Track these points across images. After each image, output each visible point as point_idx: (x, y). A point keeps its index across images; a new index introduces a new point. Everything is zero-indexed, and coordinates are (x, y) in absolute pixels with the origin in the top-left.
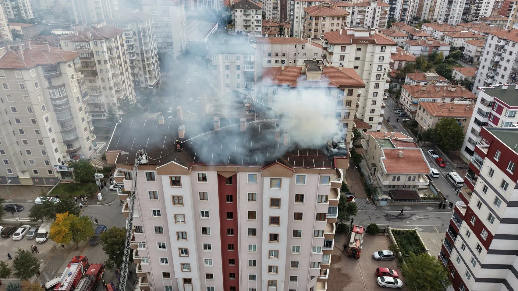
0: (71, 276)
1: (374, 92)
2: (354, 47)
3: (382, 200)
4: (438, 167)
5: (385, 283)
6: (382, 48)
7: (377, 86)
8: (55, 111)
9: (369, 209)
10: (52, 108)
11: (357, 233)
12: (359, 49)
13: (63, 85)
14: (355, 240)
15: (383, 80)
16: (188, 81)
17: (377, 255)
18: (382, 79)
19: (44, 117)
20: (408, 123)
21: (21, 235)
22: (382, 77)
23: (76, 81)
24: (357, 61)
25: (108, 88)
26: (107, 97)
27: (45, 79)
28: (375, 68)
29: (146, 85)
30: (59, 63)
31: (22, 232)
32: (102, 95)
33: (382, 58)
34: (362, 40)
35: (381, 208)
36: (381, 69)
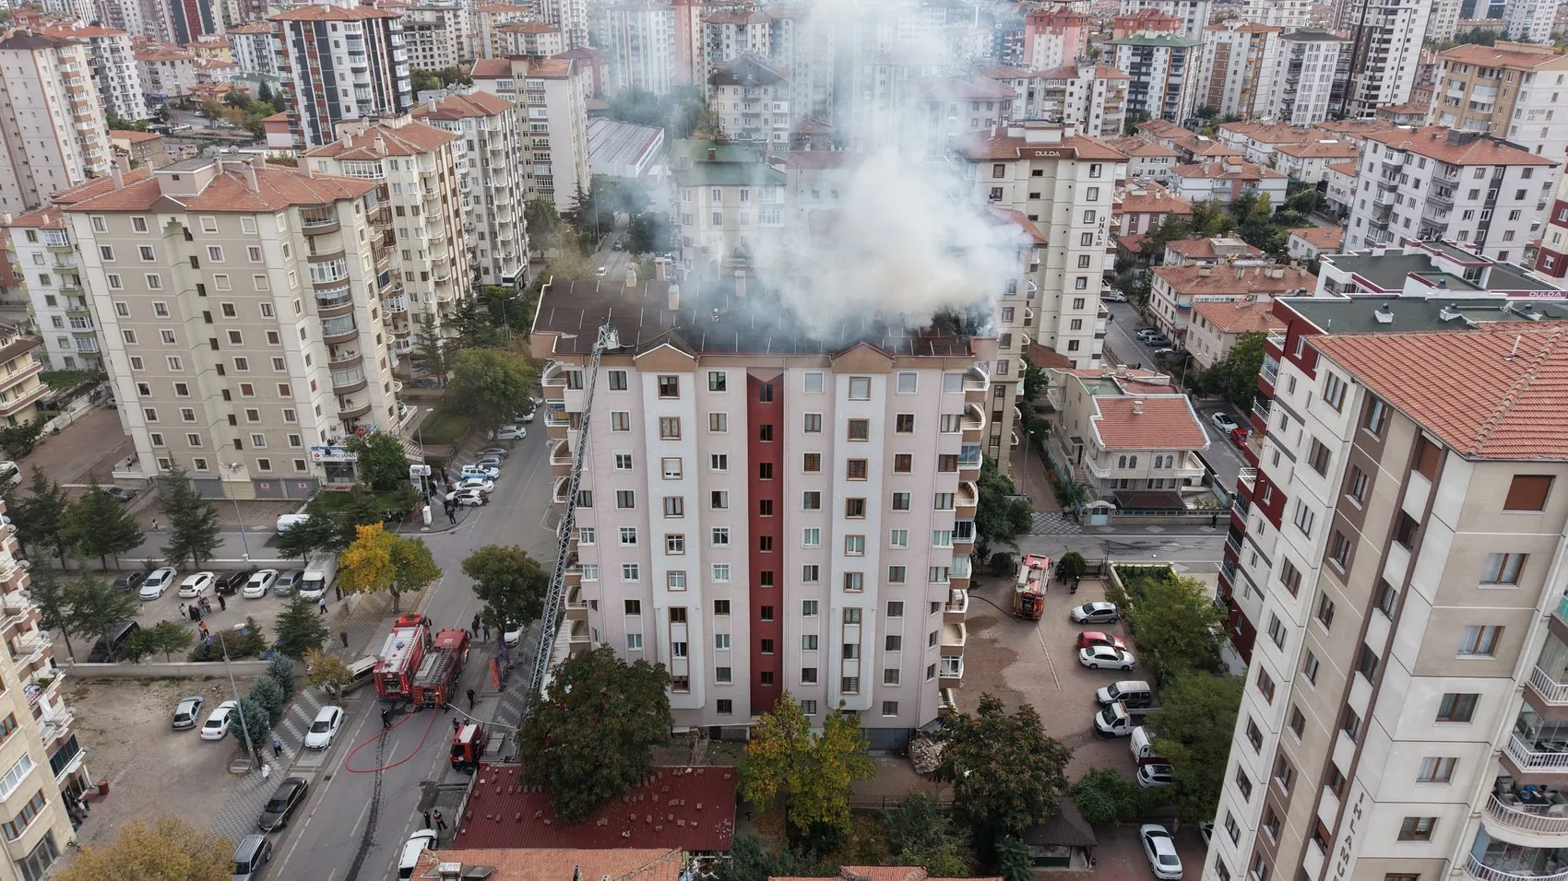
0: (403, 651)
1: (1078, 278)
2: (1025, 168)
3: (1095, 511)
4: (1235, 449)
5: (1097, 657)
6: (1093, 168)
7: (1085, 261)
8: (321, 314)
9: (1065, 533)
10: (314, 307)
11: (1035, 567)
12: (1038, 173)
13: (343, 254)
14: (1030, 580)
15: (1099, 248)
16: (602, 272)
17: (1080, 613)
18: (1097, 244)
19: (299, 326)
20: (1170, 357)
21: (263, 586)
22: (1095, 240)
23: (369, 247)
24: (1035, 202)
25: (418, 277)
26: (414, 297)
27: (303, 239)
28: (1077, 217)
29: (497, 277)
30: (337, 201)
31: (265, 580)
32: (402, 292)
33: (1094, 193)
34: (1043, 150)
35: (1094, 530)
36: (1093, 219)
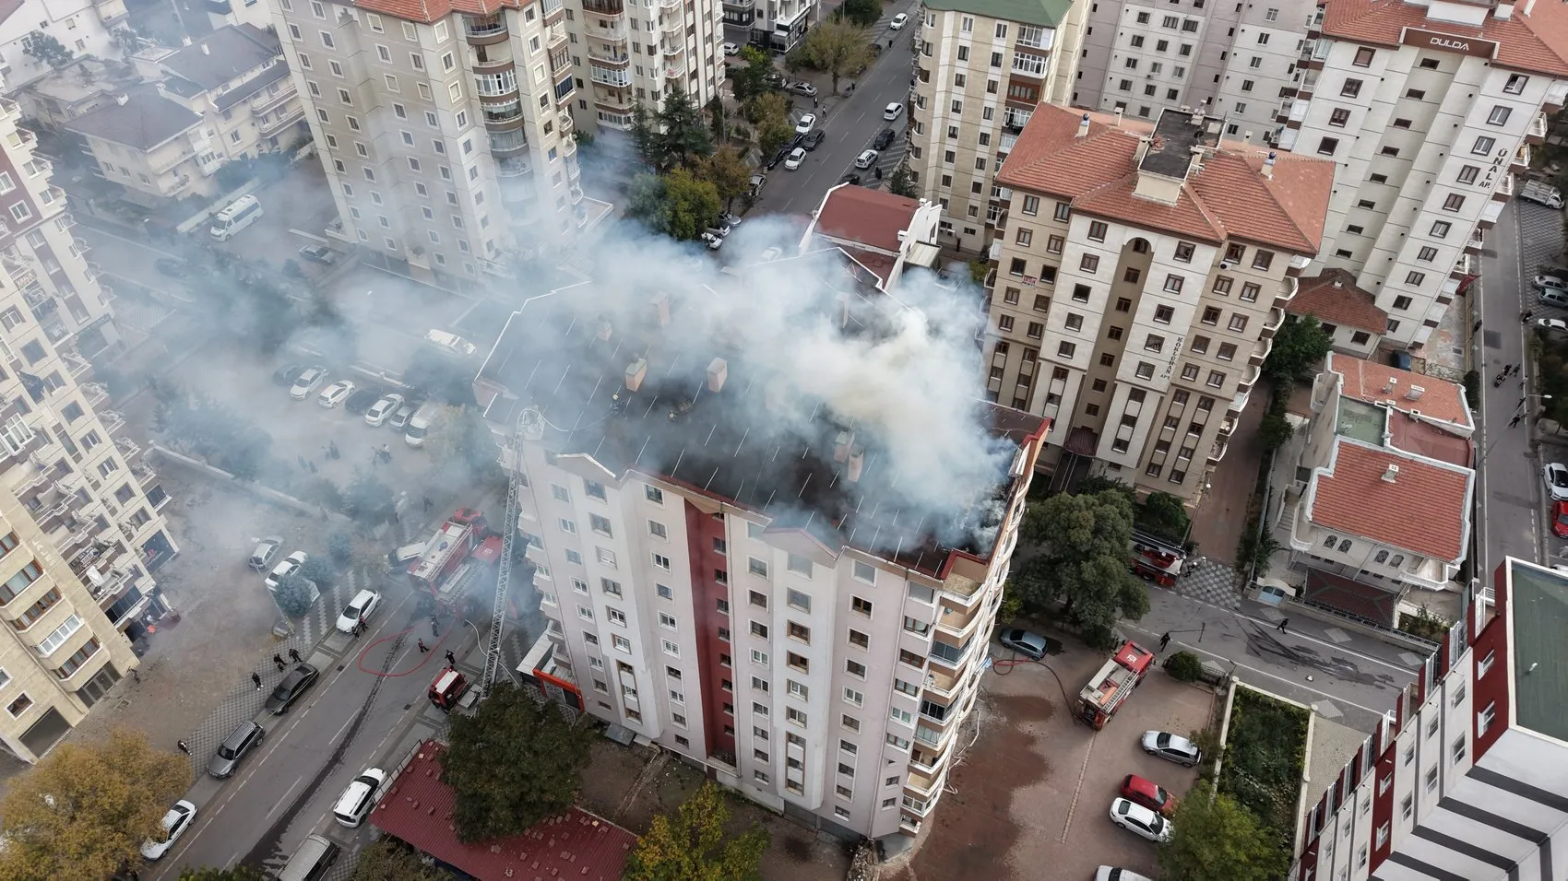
0: (444, 551)
1: (1437, 222)
2: (1410, 56)
3: (1267, 589)
5: (1127, 818)
6: (1514, 79)
7: (1455, 202)
8: (489, 127)
9: (1217, 603)
10: (481, 119)
11: (1124, 665)
12: (1432, 64)
13: (512, 65)
14: (1106, 684)
15: (1485, 190)
16: (898, 21)
17: (1151, 741)
18: (1482, 184)
19: (463, 139)
20: (1555, 336)
21: (381, 417)
22: (1481, 178)
23: (545, 55)
24: (1413, 102)
25: (644, 49)
26: (639, 70)
27: (468, 47)
28: (1464, 142)
29: (770, 24)
30: (503, 8)
31: (384, 411)
32: (626, 65)
33: (1501, 115)
34: (1444, 38)
35: (1254, 608)
36: (1488, 150)
